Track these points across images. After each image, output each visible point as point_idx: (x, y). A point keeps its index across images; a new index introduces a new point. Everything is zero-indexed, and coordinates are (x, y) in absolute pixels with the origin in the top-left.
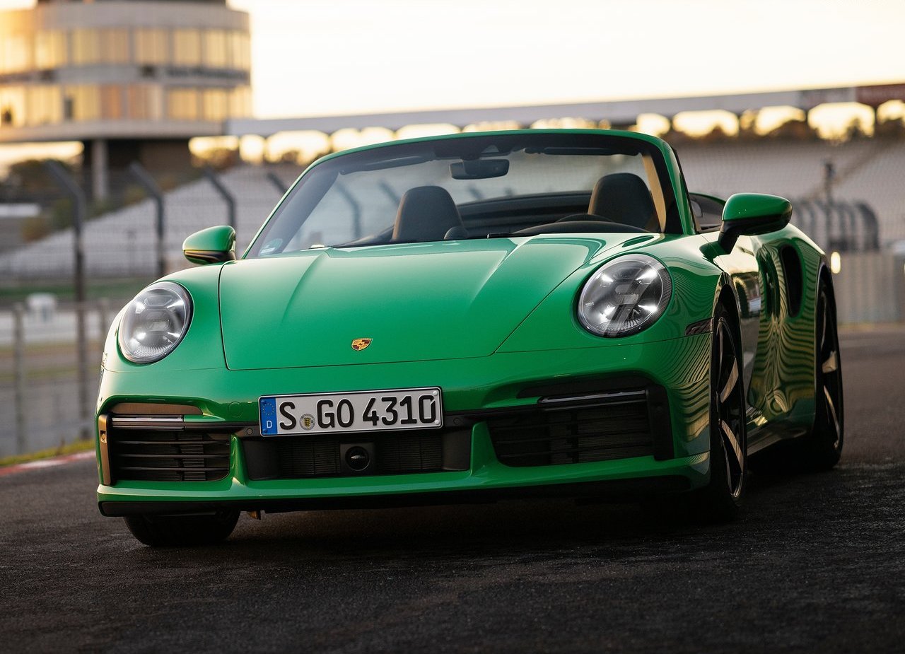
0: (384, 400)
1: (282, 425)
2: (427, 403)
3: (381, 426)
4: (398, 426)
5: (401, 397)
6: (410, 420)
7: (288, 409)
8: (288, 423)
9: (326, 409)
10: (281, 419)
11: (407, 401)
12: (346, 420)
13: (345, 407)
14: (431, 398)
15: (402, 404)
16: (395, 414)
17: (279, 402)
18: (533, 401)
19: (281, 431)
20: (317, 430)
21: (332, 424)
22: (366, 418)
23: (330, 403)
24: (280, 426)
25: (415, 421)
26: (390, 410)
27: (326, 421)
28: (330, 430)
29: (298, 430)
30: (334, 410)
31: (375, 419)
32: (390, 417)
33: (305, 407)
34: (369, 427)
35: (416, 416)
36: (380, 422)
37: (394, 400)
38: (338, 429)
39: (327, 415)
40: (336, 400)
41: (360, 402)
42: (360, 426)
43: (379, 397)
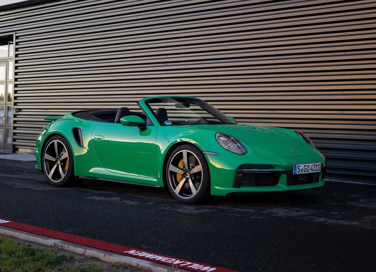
0: (314, 165)
2: (319, 166)
3: (313, 172)
4: (315, 171)
5: (316, 164)
7: (299, 167)
8: (299, 171)
9: (305, 167)
10: (297, 170)
12: (308, 170)
13: (308, 167)
14: (320, 164)
15: (316, 166)
16: (315, 168)
17: (297, 165)
19: (297, 173)
20: (304, 172)
21: (306, 171)
22: (311, 170)
24: (297, 172)
28: (306, 173)
29: (300, 173)
33: (302, 167)
35: (318, 169)
38: (307, 172)
39: (306, 169)
40: (307, 165)
41: (310, 166)
42: (311, 172)
43: (313, 164)
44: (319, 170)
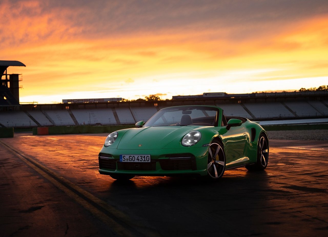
0: (140, 156)
1: (123, 160)
2: (148, 157)
3: (140, 161)
4: (142, 161)
5: (143, 156)
6: (145, 161)
8: (124, 160)
11: (144, 157)
12: (134, 160)
13: (134, 157)
14: (148, 156)
15: (143, 157)
16: (142, 159)
17: (123, 156)
18: (168, 158)
19: (123, 161)
20: (129, 161)
21: (131, 160)
22: (137, 160)
23: (131, 157)
25: (146, 161)
26: (141, 158)
27: (130, 160)
28: (131, 161)
29: (126, 161)
30: (132, 158)
31: (139, 160)
32: (141, 160)
33: (127, 157)
34: (137, 161)
35: (146, 160)
36: (139, 161)
37: (142, 156)
38: (132, 161)
39: (131, 159)
40: (132, 156)
41: (136, 157)
42: (136, 161)
43: (139, 156)
44: (149, 161)
